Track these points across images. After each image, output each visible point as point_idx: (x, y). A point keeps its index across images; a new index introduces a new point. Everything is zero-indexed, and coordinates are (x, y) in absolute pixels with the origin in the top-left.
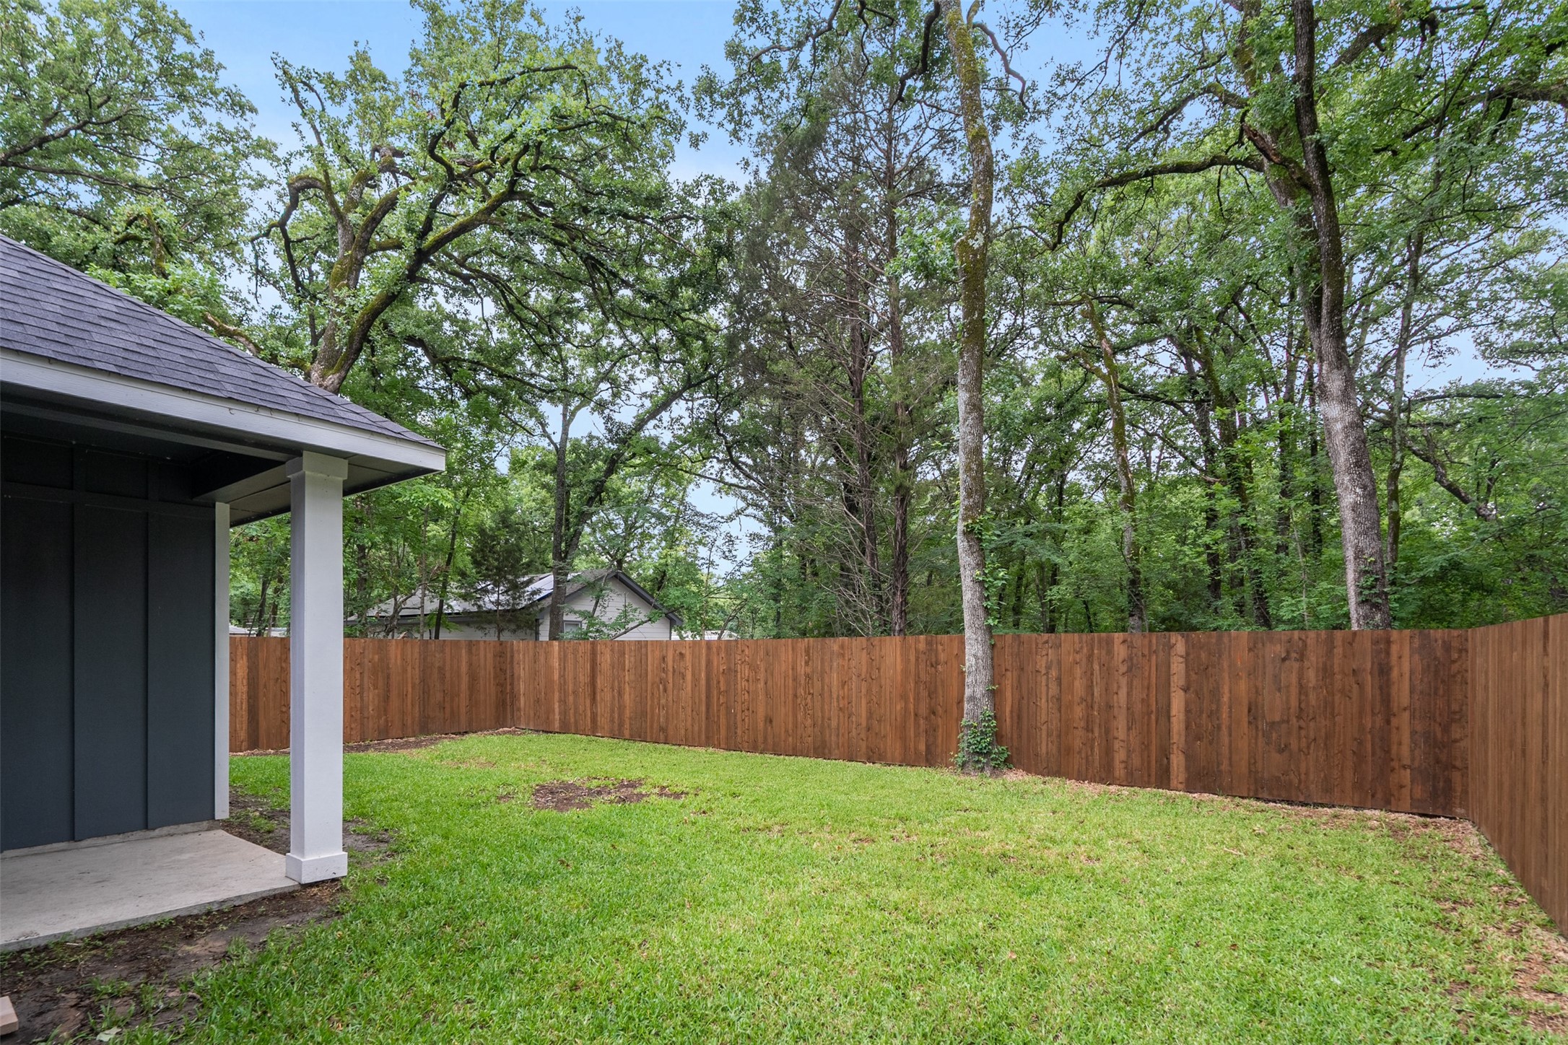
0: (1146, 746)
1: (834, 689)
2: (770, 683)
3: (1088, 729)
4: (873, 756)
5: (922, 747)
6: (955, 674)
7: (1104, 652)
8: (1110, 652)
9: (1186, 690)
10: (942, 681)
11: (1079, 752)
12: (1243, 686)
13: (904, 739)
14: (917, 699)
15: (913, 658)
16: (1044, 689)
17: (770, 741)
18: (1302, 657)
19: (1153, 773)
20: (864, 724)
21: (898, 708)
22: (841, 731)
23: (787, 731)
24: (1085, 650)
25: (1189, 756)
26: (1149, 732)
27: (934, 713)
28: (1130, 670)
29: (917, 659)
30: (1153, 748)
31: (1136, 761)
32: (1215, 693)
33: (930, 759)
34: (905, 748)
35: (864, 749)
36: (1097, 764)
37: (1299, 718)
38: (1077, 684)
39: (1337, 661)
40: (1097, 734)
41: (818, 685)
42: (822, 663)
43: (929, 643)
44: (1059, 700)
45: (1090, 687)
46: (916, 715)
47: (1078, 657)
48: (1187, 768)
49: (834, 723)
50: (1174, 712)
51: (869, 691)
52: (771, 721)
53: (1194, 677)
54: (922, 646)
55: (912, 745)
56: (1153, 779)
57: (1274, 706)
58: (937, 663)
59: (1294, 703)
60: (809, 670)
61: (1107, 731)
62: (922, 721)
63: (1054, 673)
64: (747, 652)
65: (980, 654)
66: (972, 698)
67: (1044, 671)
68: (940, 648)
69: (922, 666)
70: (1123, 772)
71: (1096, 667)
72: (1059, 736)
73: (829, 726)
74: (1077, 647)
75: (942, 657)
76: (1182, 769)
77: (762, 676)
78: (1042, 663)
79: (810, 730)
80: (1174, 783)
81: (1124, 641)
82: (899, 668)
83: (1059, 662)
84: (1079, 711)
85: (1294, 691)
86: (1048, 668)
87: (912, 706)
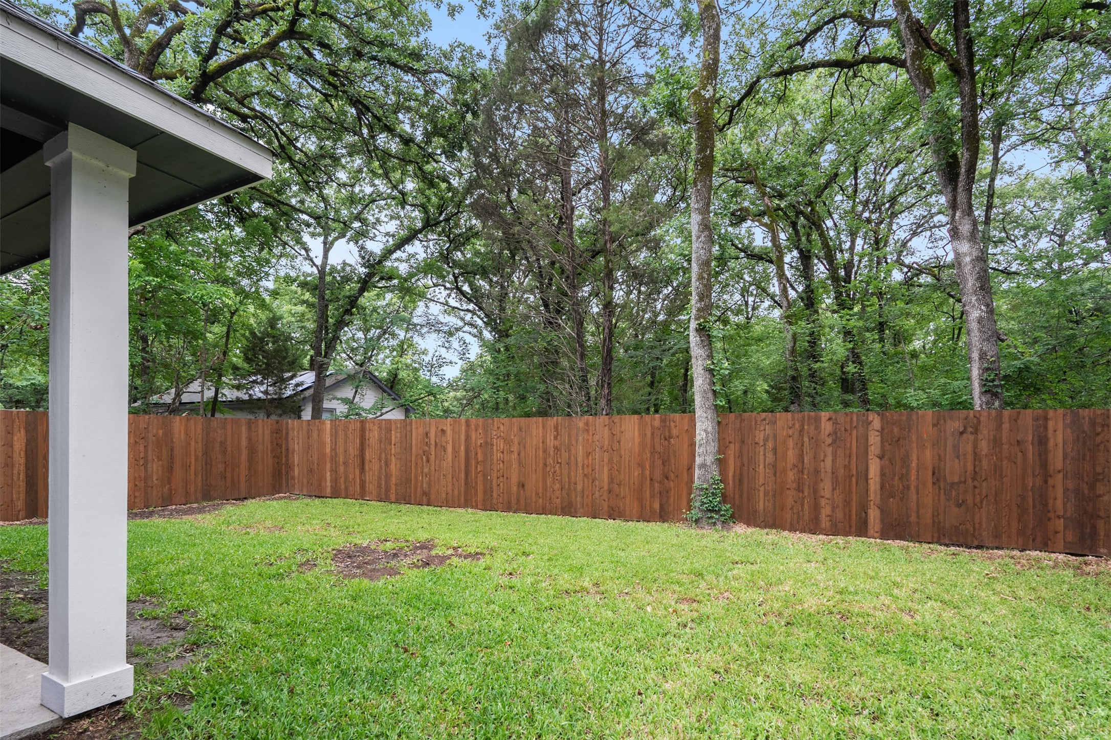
0: (847, 503)
1: (580, 459)
2: (522, 454)
3: (799, 490)
4: (614, 514)
5: (657, 506)
6: (686, 446)
7: (812, 428)
8: (818, 428)
9: (881, 457)
10: (675, 452)
11: (792, 509)
12: (928, 454)
13: (640, 499)
14: (653, 466)
15: (649, 433)
16: (762, 457)
17: (522, 502)
18: (976, 431)
19: (854, 525)
20: (606, 487)
21: (636, 474)
22: (586, 493)
23: (537, 494)
24: (797, 426)
25: (884, 511)
26: (850, 492)
27: (667, 478)
28: (834, 442)
29: (653, 434)
30: (854, 503)
31: (839, 515)
32: (905, 461)
33: (663, 516)
34: (642, 507)
35: (606, 508)
36: (806, 518)
37: (974, 479)
38: (790, 453)
39: (1005, 433)
40: (806, 494)
41: (565, 455)
42: (569, 435)
43: (663, 421)
44: (775, 466)
45: (801, 456)
46: (651, 480)
47: (791, 432)
48: (882, 520)
49: (579, 487)
50: (871, 475)
51: (610, 460)
52: (523, 486)
53: (888, 447)
54: (657, 423)
55: (648, 503)
56: (853, 529)
57: (953, 470)
58: (670, 437)
59: (970, 467)
60: (557, 443)
61: (816, 491)
62: (656, 485)
63: (770, 445)
64: (502, 428)
65: (710, 429)
66: (703, 466)
67: (762, 443)
68: (672, 424)
69: (657, 440)
70: (828, 524)
71: (806, 439)
72: (774, 496)
73: (575, 490)
74: (790, 423)
75: (675, 432)
76: (878, 521)
77: (515, 448)
78: (760, 437)
79: (558, 493)
80: (871, 532)
81: (830, 419)
82: (637, 441)
83: (775, 436)
84: (791, 476)
85: (970, 457)
86: (766, 440)
87: (648, 473)
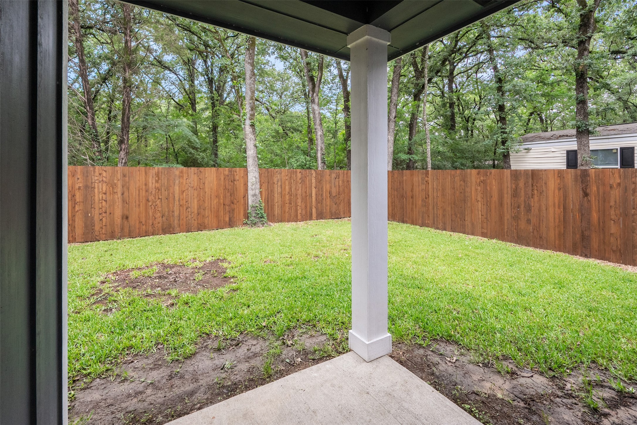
0: (306, 207)
1: (177, 196)
2: (126, 194)
3: (290, 203)
4: (201, 227)
5: (227, 219)
6: (242, 185)
7: (294, 176)
8: (296, 176)
9: (316, 188)
10: (236, 189)
11: (288, 212)
12: (328, 186)
13: (217, 217)
14: (225, 197)
15: (222, 178)
16: (276, 189)
17: (126, 230)
18: (339, 178)
19: (308, 214)
20: (196, 212)
21: (215, 202)
22: (181, 217)
23: (140, 222)
24: (289, 175)
25: (317, 209)
26: (307, 202)
27: (233, 203)
28: (302, 182)
29: (224, 179)
30: (308, 207)
31: (304, 212)
32: (322, 188)
33: (231, 224)
34: (219, 221)
35: (196, 225)
36: (293, 215)
37: (339, 194)
38: (287, 187)
39: (345, 178)
40: (293, 205)
41: (165, 193)
42: (168, 179)
43: (230, 171)
44: (281, 193)
45: (291, 188)
46: (224, 205)
47: (287, 178)
48: (316, 212)
49: (176, 214)
50: (313, 195)
51: (199, 195)
52: (127, 218)
53: (317, 184)
54: (227, 173)
55: (222, 218)
56: (308, 218)
57: (334, 191)
58: (234, 180)
59: (338, 191)
60: (157, 185)
61: (296, 203)
62: (227, 207)
63: (279, 184)
64: (104, 174)
65: (257, 176)
66: (254, 195)
67: (276, 183)
68: (235, 173)
69: (227, 182)
70: (300, 217)
71: (292, 181)
72: (281, 207)
73: (173, 216)
74: (287, 174)
75: (237, 178)
76: (315, 213)
77: (119, 190)
78: (275, 180)
79: (160, 220)
80: (313, 218)
81: (300, 172)
82: (215, 183)
83: (281, 179)
84: (287, 197)
85: (338, 187)
86: (278, 182)
87: (222, 201)
